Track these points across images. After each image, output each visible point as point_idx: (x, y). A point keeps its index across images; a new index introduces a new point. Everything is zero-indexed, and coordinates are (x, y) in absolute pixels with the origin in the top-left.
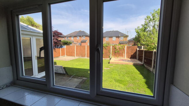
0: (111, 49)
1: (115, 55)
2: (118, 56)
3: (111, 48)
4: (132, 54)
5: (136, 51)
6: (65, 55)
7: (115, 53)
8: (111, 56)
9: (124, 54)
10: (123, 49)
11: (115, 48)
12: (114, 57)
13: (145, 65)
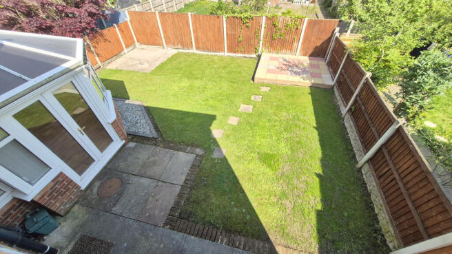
0: (263, 29)
1: (271, 46)
2: (278, 47)
3: (263, 26)
4: (319, 44)
5: (329, 36)
6: (137, 44)
7: (272, 38)
8: (260, 49)
9: (295, 44)
10: (297, 29)
11: (274, 25)
12: (270, 52)
13: (335, 89)
